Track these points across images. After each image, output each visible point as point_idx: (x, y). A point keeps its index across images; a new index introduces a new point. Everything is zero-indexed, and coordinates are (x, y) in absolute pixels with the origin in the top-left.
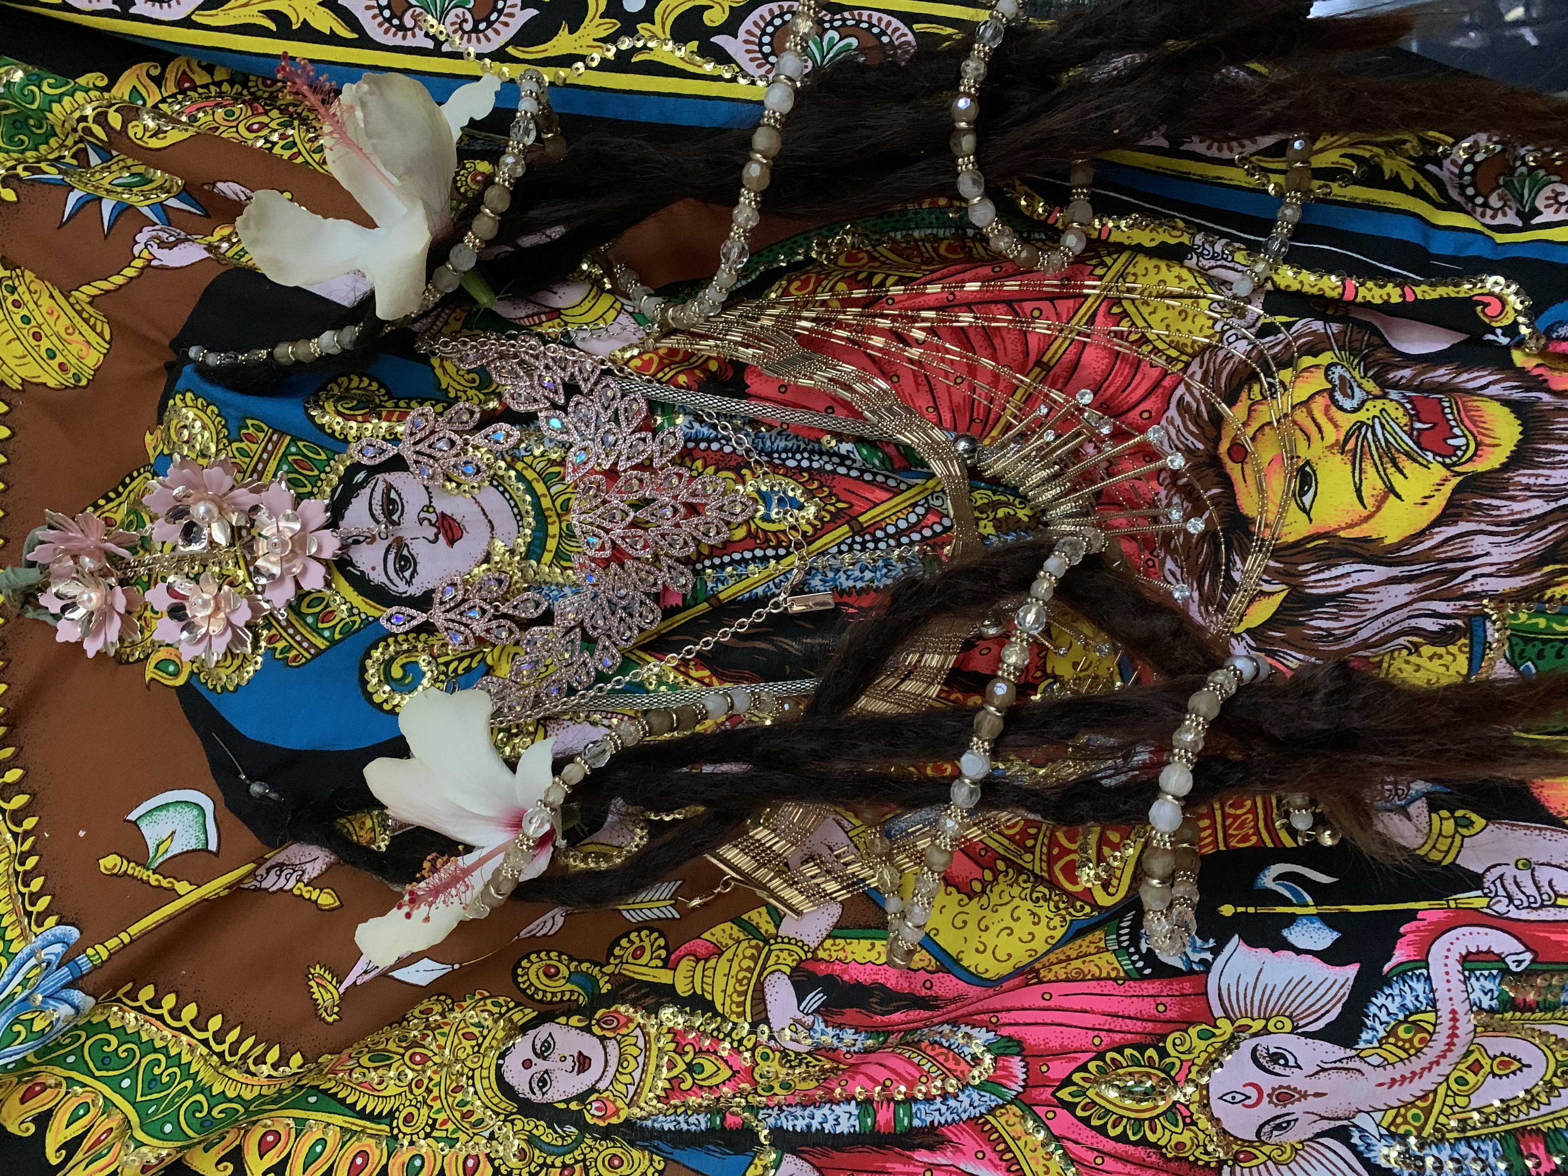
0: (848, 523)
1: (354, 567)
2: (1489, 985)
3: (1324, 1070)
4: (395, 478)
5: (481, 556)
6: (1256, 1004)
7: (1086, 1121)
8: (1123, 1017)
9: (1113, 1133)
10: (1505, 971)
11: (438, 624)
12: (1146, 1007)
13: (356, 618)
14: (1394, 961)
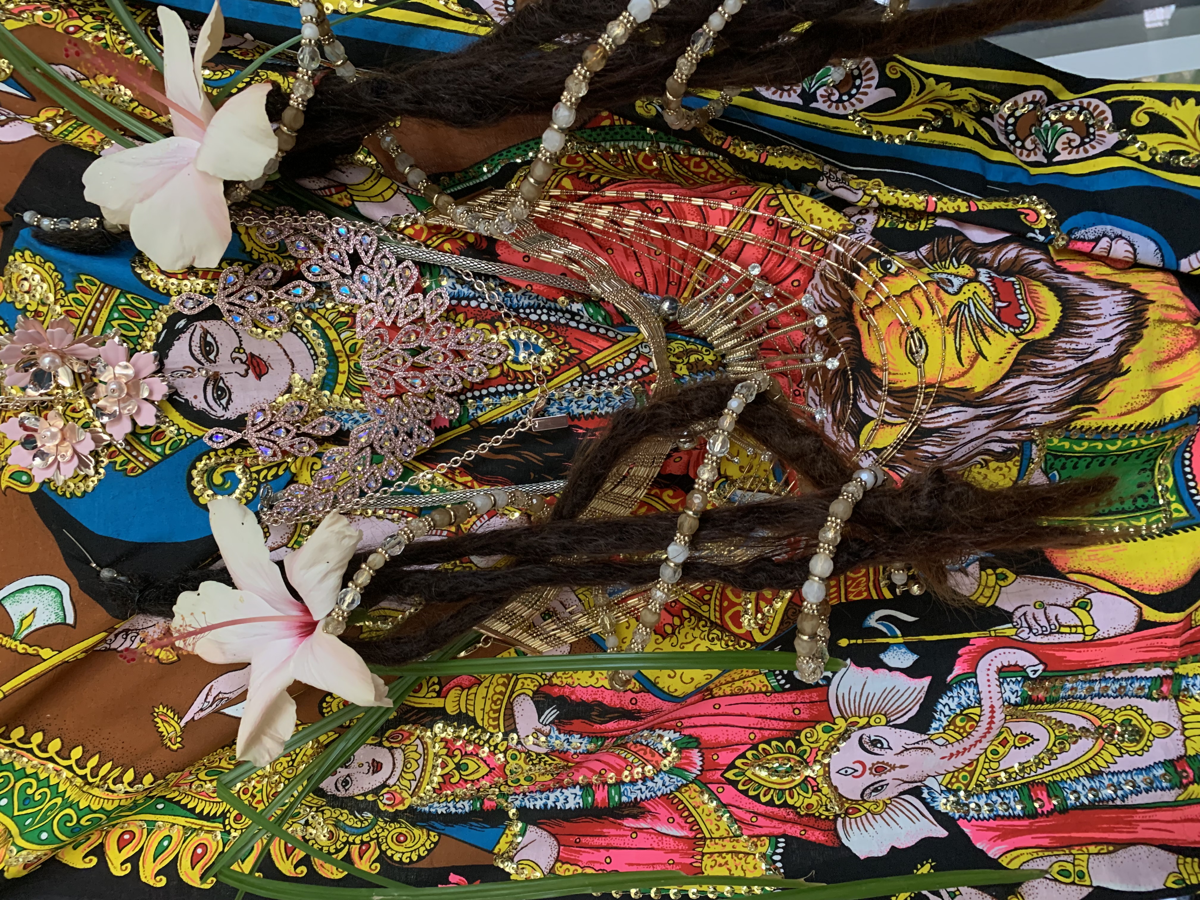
0: (578, 365)
1: (179, 396)
2: (1015, 687)
3: (907, 749)
4: (211, 325)
5: (284, 388)
6: (862, 707)
7: (745, 793)
8: (771, 719)
9: (764, 799)
10: (1026, 678)
11: (251, 441)
12: (786, 711)
13: (183, 437)
14: (954, 673)
